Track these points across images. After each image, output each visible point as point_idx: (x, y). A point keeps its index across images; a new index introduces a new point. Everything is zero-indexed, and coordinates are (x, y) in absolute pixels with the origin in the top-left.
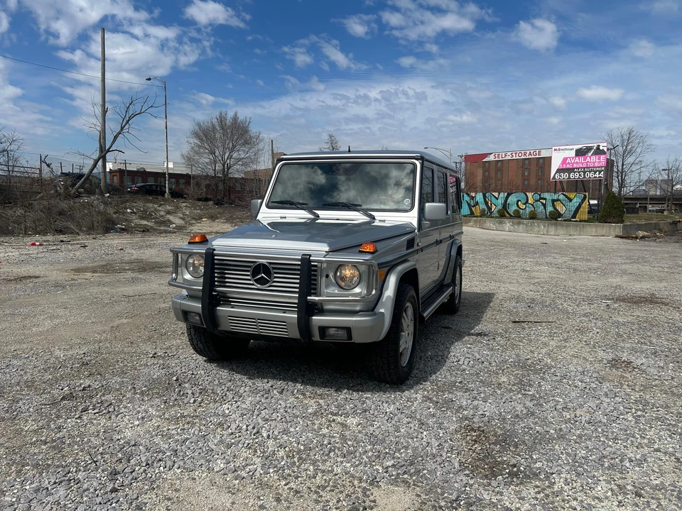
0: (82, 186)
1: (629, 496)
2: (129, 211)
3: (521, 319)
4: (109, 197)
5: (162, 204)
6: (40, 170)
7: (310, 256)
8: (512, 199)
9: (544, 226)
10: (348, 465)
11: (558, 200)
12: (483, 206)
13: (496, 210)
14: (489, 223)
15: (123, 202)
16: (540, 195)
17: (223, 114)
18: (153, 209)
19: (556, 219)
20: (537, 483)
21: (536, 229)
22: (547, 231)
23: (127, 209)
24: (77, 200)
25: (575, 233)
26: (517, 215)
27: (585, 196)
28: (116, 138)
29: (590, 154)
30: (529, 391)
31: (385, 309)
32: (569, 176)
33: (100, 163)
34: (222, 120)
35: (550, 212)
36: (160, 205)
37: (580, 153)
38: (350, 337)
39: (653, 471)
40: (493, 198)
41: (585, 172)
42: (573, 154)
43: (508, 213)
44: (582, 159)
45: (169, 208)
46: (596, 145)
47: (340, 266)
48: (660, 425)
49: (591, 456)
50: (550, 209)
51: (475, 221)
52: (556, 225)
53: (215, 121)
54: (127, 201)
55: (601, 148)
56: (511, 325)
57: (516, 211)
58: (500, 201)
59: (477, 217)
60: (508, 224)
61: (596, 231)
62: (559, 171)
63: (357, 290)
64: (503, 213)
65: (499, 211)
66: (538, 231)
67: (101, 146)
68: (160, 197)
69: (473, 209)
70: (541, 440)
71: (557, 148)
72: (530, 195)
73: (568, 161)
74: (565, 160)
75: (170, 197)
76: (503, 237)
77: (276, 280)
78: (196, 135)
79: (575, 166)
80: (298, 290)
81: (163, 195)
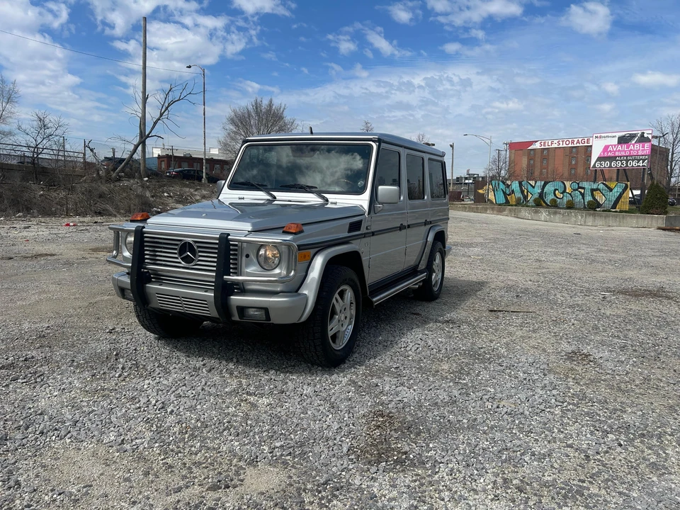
0: (122, 171)
1: (509, 491)
2: (166, 194)
3: (500, 309)
4: (147, 181)
5: (198, 189)
6: (84, 155)
7: (229, 235)
8: (549, 188)
9: (582, 217)
10: (237, 443)
11: (597, 189)
12: (519, 195)
13: (533, 198)
14: (525, 212)
15: (160, 187)
16: (578, 184)
17: (258, 101)
18: (188, 194)
19: (595, 210)
20: (420, 471)
21: (573, 219)
22: (585, 223)
23: (163, 193)
24: (117, 184)
25: (615, 224)
26: (554, 205)
27: (627, 185)
28: (155, 123)
29: (633, 142)
30: (464, 379)
31: (310, 290)
32: (611, 164)
33: (140, 148)
34: (257, 106)
35: (589, 202)
36: (196, 190)
37: (623, 140)
38: (268, 318)
39: (552, 466)
40: (529, 186)
41: (627, 161)
42: (615, 141)
43: (544, 202)
44: (625, 146)
45: (204, 192)
46: (640, 132)
47: (262, 246)
48: (588, 421)
49: (492, 447)
50: (588, 198)
51: (510, 210)
52: (594, 215)
53: (250, 108)
54: (164, 186)
55: (646, 135)
56: (488, 313)
57: (554, 201)
58: (537, 190)
59: (512, 205)
60: (544, 214)
61: (637, 222)
62: (600, 159)
63: (277, 271)
64: (540, 202)
65: (535, 200)
66: (575, 221)
67: (141, 131)
68: (196, 182)
69: (509, 197)
70: (449, 428)
71: (599, 135)
72: (568, 184)
73: (610, 149)
74: (606, 148)
75: (206, 182)
76: (536, 227)
77: (200, 258)
78: (232, 121)
79: (617, 154)
80: (215, 269)
81: (201, 181)
